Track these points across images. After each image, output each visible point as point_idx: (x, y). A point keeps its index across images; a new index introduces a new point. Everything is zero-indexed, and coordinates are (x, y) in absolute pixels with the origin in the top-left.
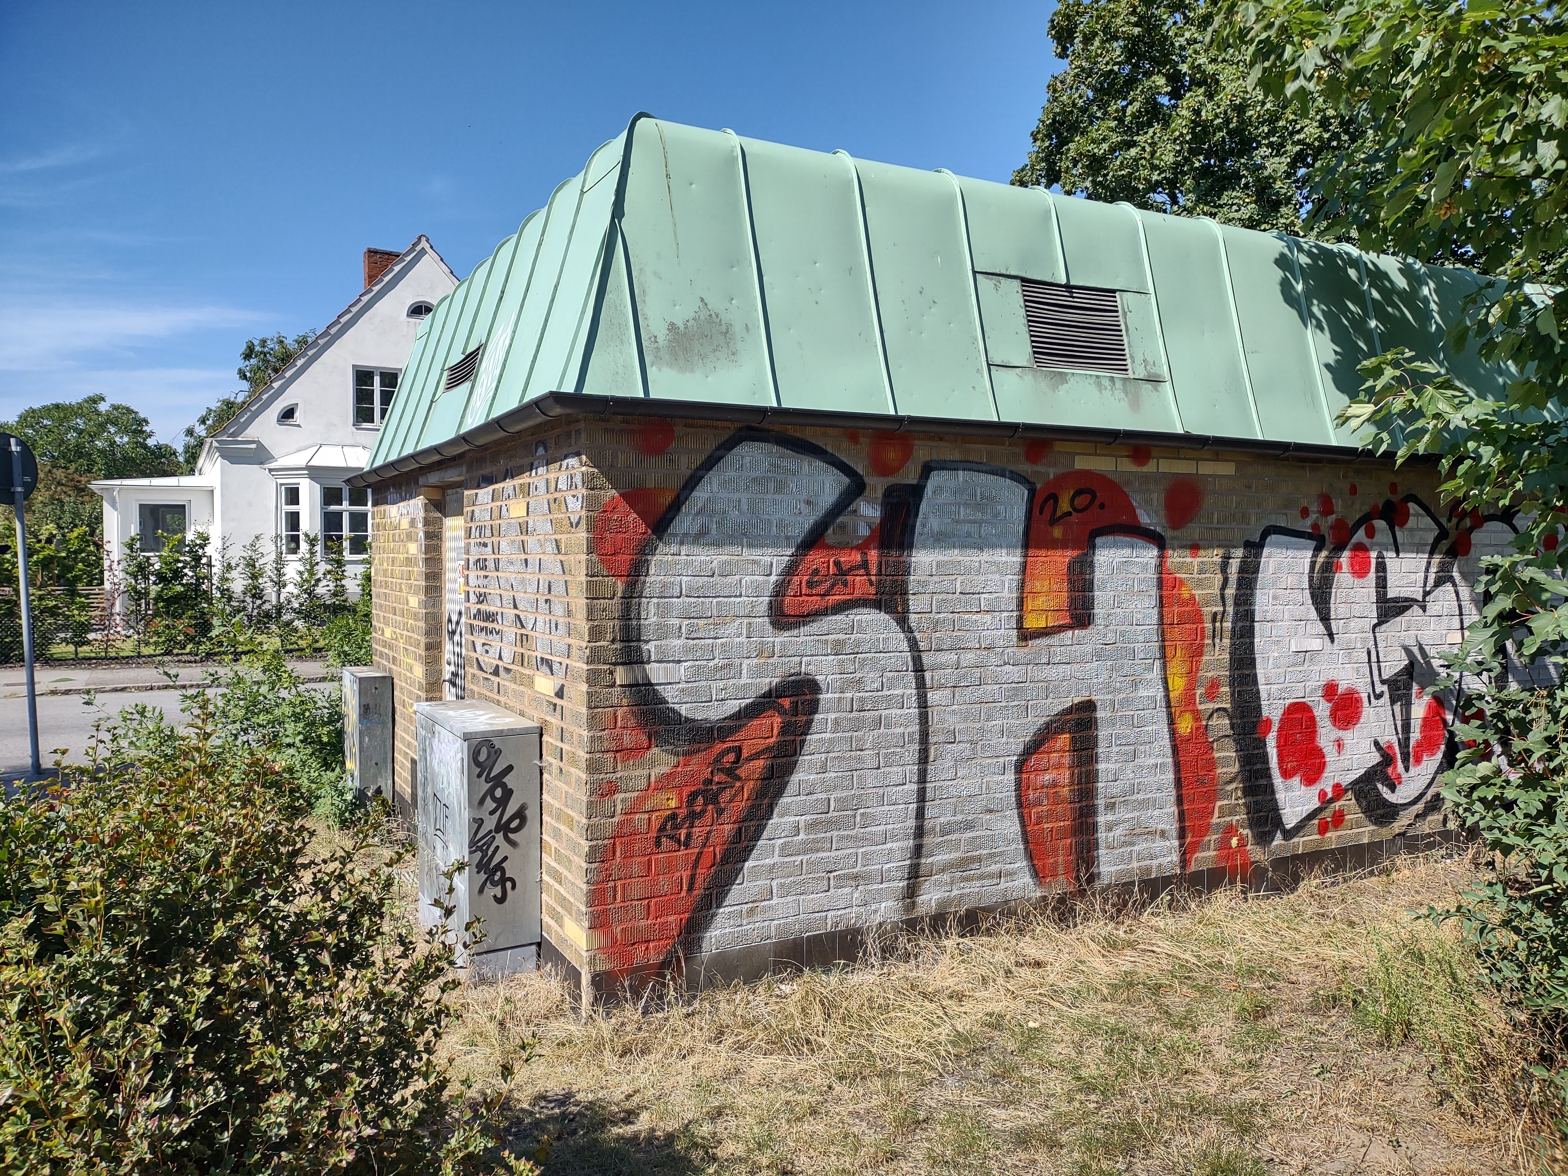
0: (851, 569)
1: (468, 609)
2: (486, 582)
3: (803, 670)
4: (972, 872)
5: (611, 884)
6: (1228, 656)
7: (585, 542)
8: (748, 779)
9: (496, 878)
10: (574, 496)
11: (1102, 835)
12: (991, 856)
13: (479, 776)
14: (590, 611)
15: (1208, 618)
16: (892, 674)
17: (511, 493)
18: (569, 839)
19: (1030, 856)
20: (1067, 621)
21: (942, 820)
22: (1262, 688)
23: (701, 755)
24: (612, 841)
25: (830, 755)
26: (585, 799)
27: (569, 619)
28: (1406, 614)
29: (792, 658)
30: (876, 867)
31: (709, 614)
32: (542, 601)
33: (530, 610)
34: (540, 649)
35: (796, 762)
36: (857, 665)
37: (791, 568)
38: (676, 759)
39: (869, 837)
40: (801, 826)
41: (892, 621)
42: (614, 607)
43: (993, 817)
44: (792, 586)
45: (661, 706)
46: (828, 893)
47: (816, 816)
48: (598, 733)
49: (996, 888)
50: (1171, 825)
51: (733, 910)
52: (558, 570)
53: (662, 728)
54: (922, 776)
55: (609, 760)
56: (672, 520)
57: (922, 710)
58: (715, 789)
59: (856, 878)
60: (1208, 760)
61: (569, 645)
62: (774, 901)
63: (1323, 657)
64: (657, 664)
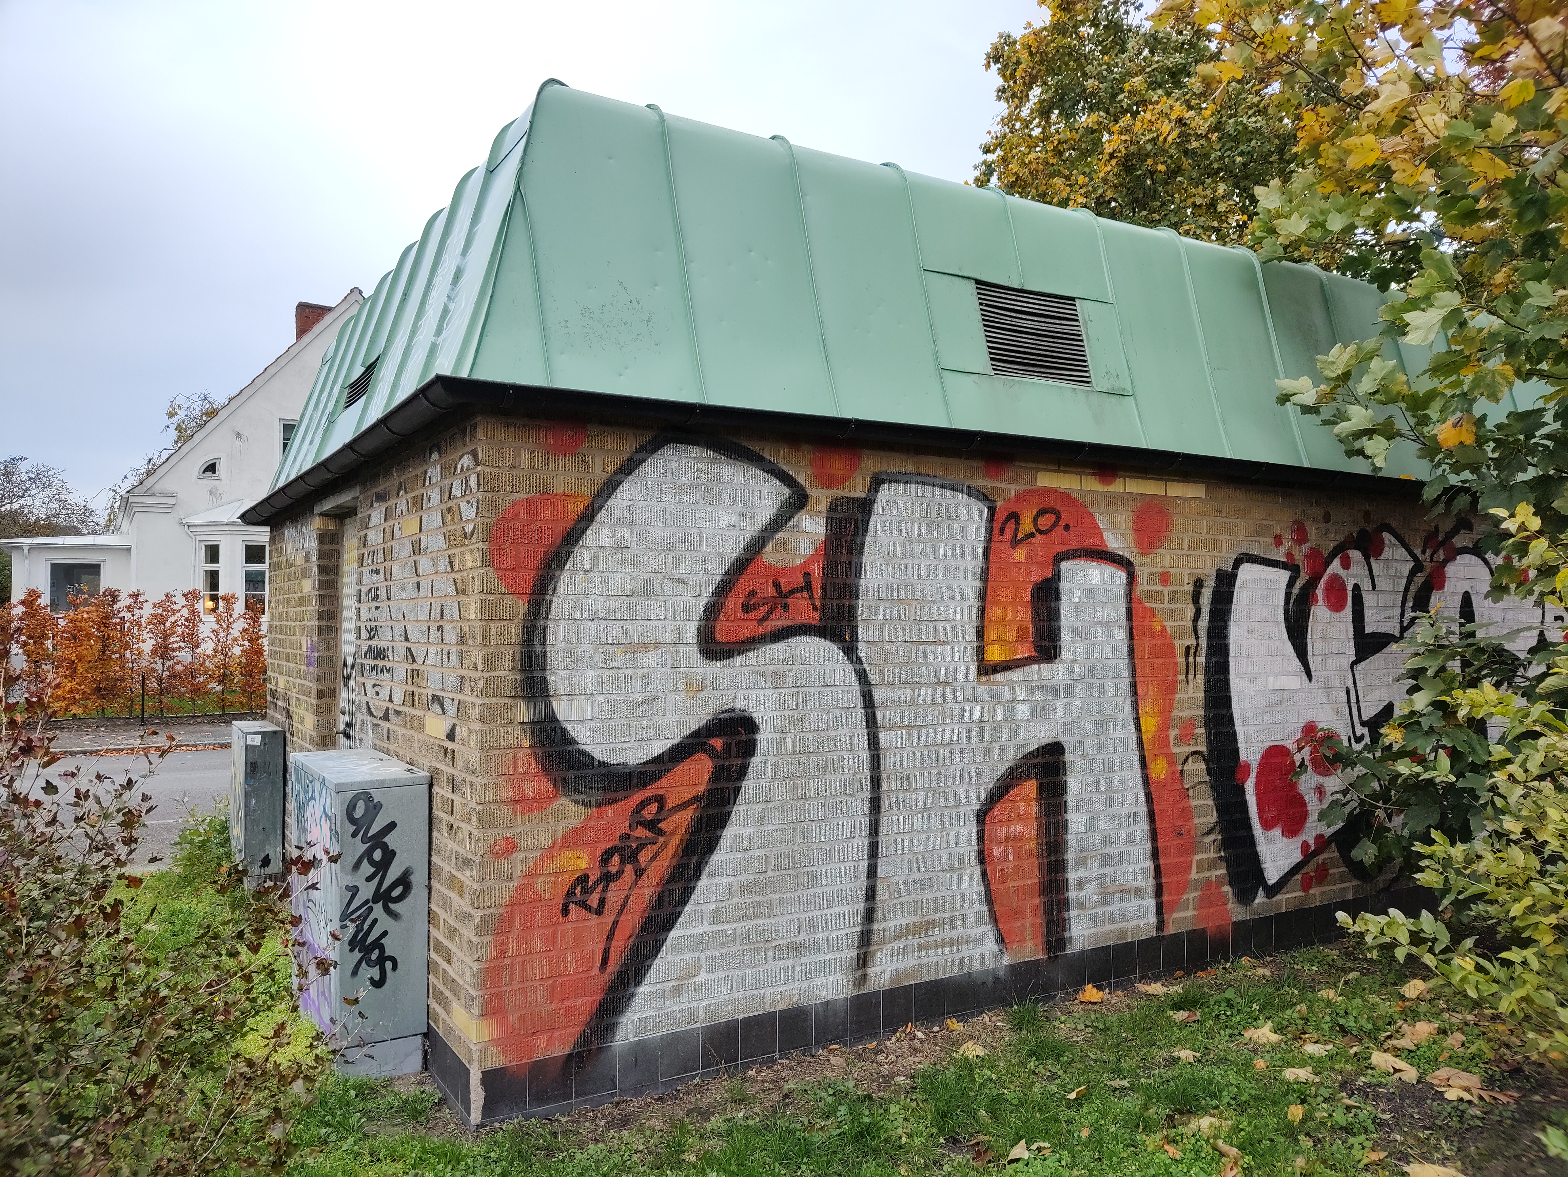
0: (793, 592)
1: (359, 647)
2: (375, 614)
3: (738, 706)
4: (931, 939)
5: (507, 961)
6: (1202, 694)
7: (480, 554)
8: (673, 833)
9: (374, 956)
10: (468, 502)
11: (1072, 894)
12: (953, 919)
13: (354, 835)
14: (485, 637)
15: (1180, 654)
16: (837, 712)
17: (404, 508)
18: (459, 908)
19: (994, 918)
20: (1032, 653)
21: (896, 879)
22: (1240, 730)
23: (617, 806)
24: (509, 909)
25: (770, 805)
26: (477, 859)
27: (462, 647)
28: (1385, 651)
29: (725, 692)
30: (821, 935)
31: (629, 640)
32: (434, 629)
33: (421, 640)
34: (432, 685)
35: (729, 814)
36: (800, 700)
37: (724, 589)
38: (588, 811)
39: (813, 900)
40: (735, 888)
41: (838, 651)
42: (513, 630)
43: (953, 875)
44: (724, 610)
45: (570, 748)
46: (766, 967)
47: (752, 877)
48: (492, 780)
49: (957, 956)
50: (1148, 883)
51: (654, 989)
52: (451, 590)
53: (570, 774)
54: (874, 828)
55: (505, 811)
56: (583, 531)
57: (874, 752)
58: (634, 845)
59: (798, 949)
60: (1183, 809)
61: (462, 678)
62: (703, 977)
63: (1301, 696)
64: (565, 698)
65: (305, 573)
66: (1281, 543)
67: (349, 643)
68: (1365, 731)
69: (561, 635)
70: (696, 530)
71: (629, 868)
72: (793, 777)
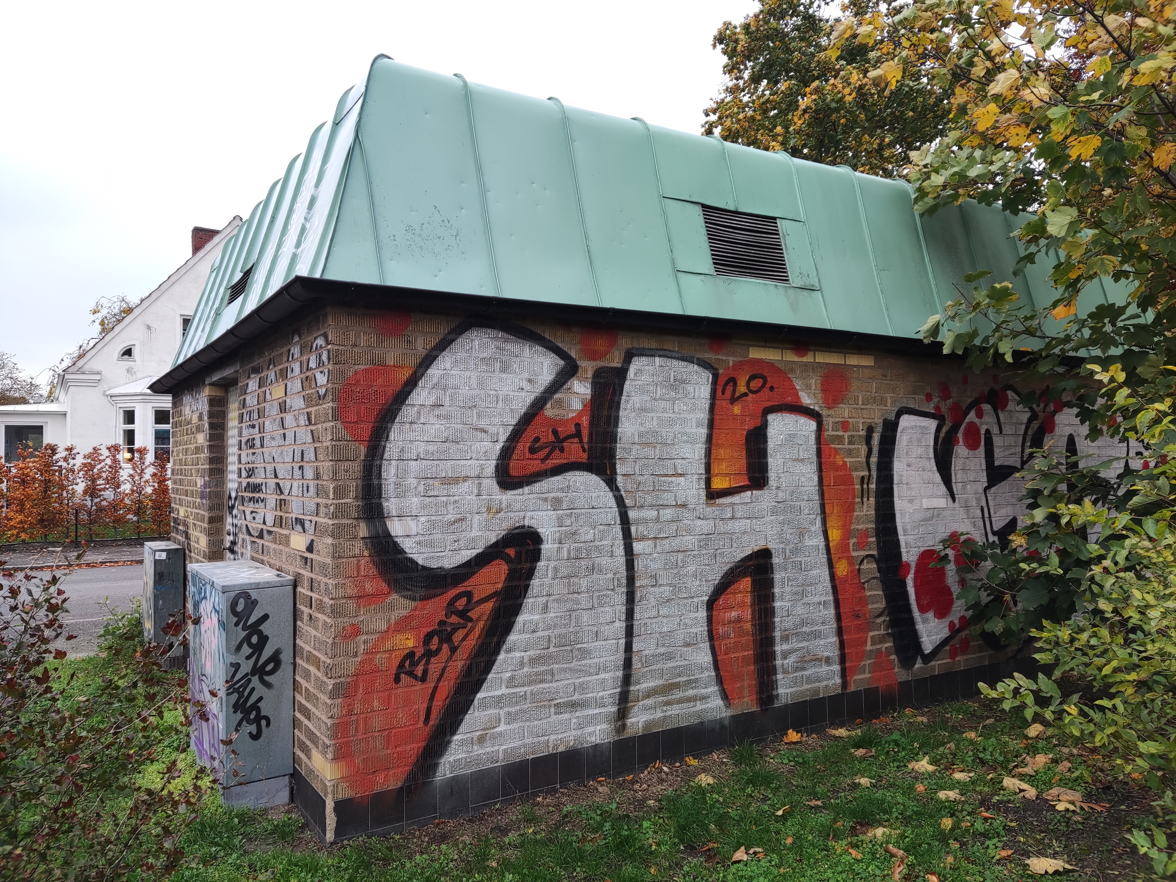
0: (567, 438)
1: (240, 483)
2: (252, 458)
3: (527, 524)
4: (674, 697)
5: (354, 718)
6: (873, 512)
7: (330, 411)
8: (478, 619)
9: (252, 716)
10: (321, 372)
11: (779, 662)
12: (689, 682)
13: (237, 624)
14: (335, 473)
15: (857, 481)
16: (601, 527)
17: (273, 378)
18: (317, 679)
19: (720, 680)
20: (747, 483)
21: (647, 652)
22: (902, 538)
23: (436, 599)
24: (355, 678)
25: (552, 598)
26: (330, 641)
27: (318, 482)
28: (1010, 479)
29: (517, 514)
30: (591, 695)
31: (444, 475)
32: (296, 468)
33: (287, 477)
34: (295, 511)
35: (521, 604)
36: (573, 519)
37: (515, 436)
38: (414, 604)
39: (584, 669)
40: (526, 660)
41: (601, 482)
42: (356, 467)
43: (690, 649)
44: (516, 452)
45: (400, 556)
46: (549, 719)
47: (538, 652)
48: (341, 581)
49: (693, 709)
50: (834, 653)
51: (465, 737)
52: (309, 439)
53: (400, 576)
54: (630, 615)
55: (351, 605)
56: (409, 393)
57: (629, 558)
58: (449, 629)
59: (574, 706)
60: (860, 598)
61: (318, 504)
62: (502, 728)
63: (947, 513)
64: (396, 519)
65: (199, 429)
66: (931, 400)
67: (232, 481)
68: (996, 539)
69: (393, 471)
70: (493, 392)
71: (445, 646)
72: (569, 577)
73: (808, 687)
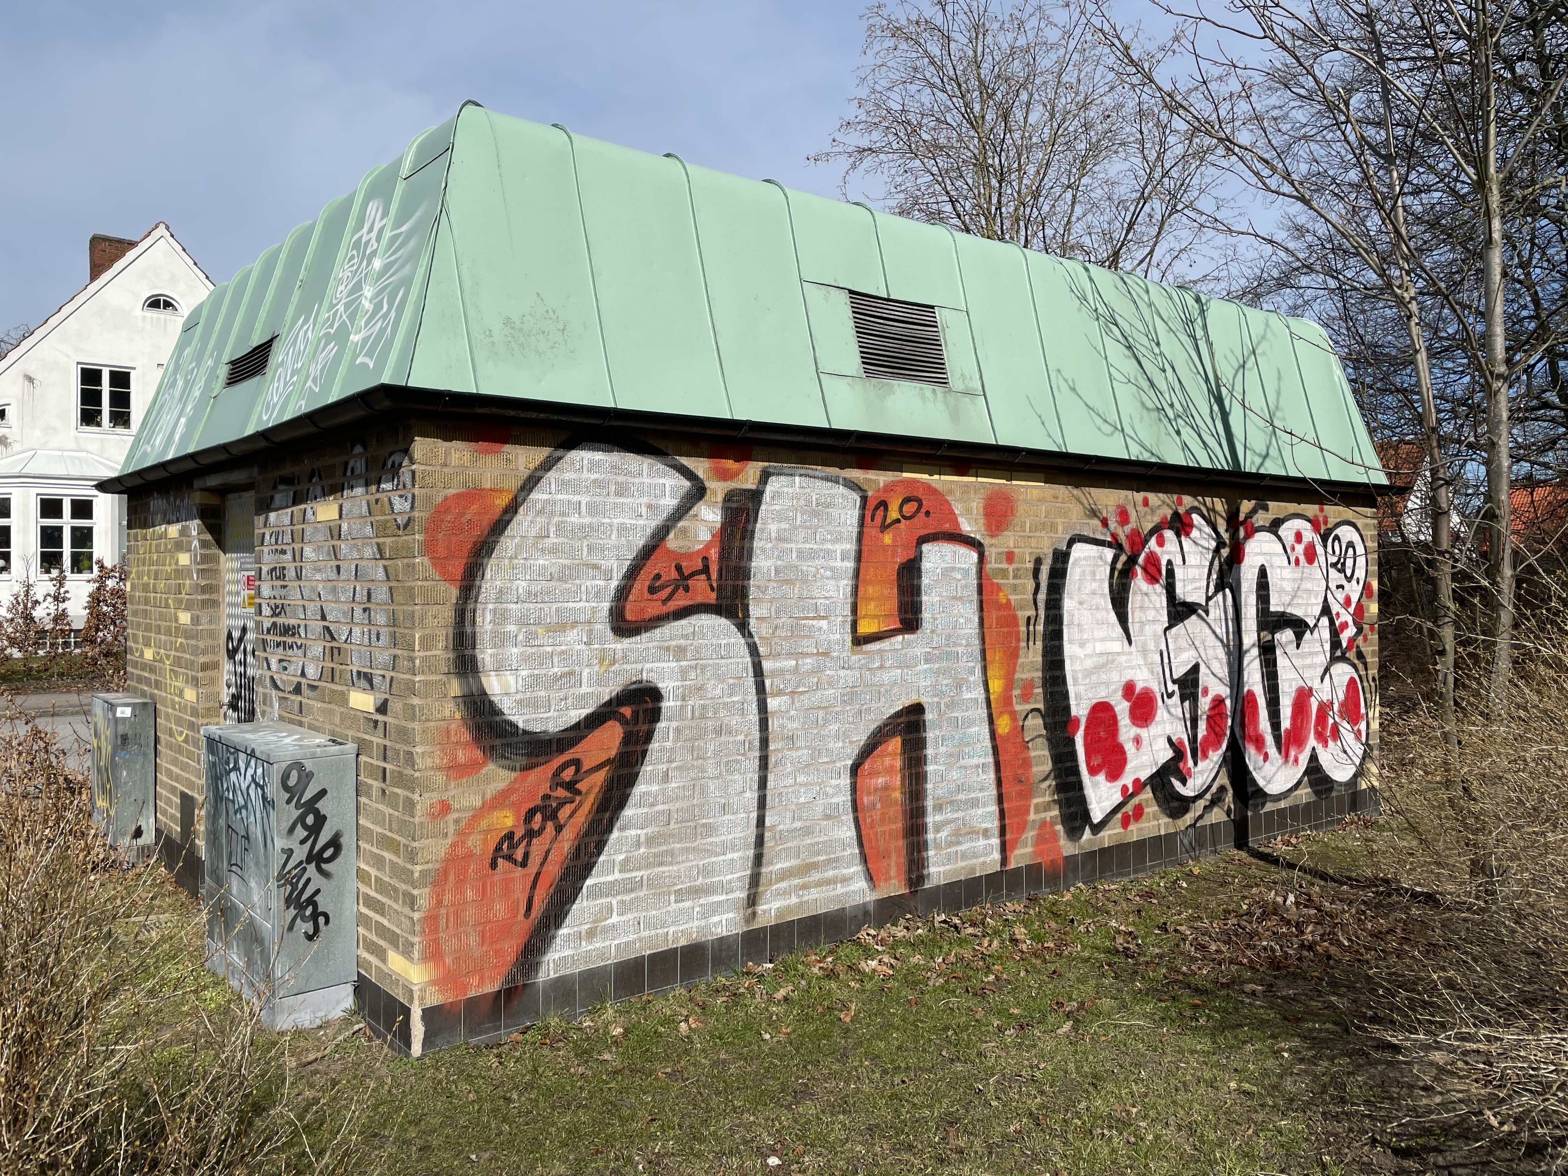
0: (693, 574)
1: (258, 624)
2: (283, 592)
3: (645, 678)
4: (811, 879)
5: (443, 911)
6: (1040, 659)
7: (416, 545)
8: (589, 792)
9: (308, 912)
10: (401, 496)
11: (930, 836)
12: (829, 861)
13: (289, 802)
14: (421, 620)
15: (1022, 623)
16: (731, 681)
18: (393, 864)
19: (864, 859)
20: (898, 625)
21: (781, 827)
22: (1071, 689)
23: (539, 769)
24: (444, 864)
25: (674, 765)
26: (415, 821)
27: (395, 629)
28: (1193, 617)
29: (633, 666)
30: (717, 879)
31: (548, 620)
32: (359, 611)
33: (342, 620)
34: (357, 663)
35: (637, 774)
36: (699, 671)
37: (632, 574)
38: (514, 775)
39: (710, 848)
40: (642, 839)
41: (733, 627)
42: (447, 613)
43: (830, 822)
44: (633, 591)
45: (498, 719)
46: (669, 908)
47: (657, 829)
48: (428, 748)
49: (833, 893)
50: (994, 824)
51: (572, 931)
52: (381, 574)
53: (498, 742)
54: (763, 783)
55: (440, 778)
56: (508, 522)
57: (763, 716)
58: (554, 805)
59: (697, 891)
60: (1024, 759)
61: (395, 657)
62: (615, 919)
63: (1122, 659)
64: (493, 673)
65: (180, 546)
66: (1108, 525)
68: (1176, 687)
69: (488, 617)
70: (606, 520)
71: (550, 824)
72: (693, 740)
73: (963, 864)
